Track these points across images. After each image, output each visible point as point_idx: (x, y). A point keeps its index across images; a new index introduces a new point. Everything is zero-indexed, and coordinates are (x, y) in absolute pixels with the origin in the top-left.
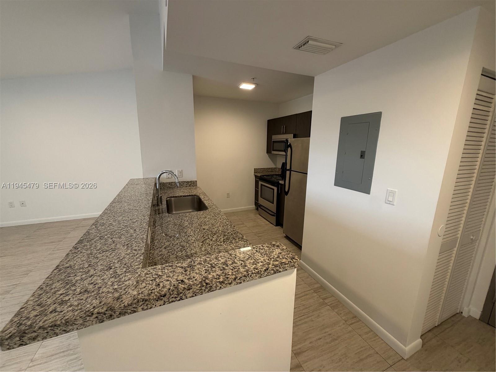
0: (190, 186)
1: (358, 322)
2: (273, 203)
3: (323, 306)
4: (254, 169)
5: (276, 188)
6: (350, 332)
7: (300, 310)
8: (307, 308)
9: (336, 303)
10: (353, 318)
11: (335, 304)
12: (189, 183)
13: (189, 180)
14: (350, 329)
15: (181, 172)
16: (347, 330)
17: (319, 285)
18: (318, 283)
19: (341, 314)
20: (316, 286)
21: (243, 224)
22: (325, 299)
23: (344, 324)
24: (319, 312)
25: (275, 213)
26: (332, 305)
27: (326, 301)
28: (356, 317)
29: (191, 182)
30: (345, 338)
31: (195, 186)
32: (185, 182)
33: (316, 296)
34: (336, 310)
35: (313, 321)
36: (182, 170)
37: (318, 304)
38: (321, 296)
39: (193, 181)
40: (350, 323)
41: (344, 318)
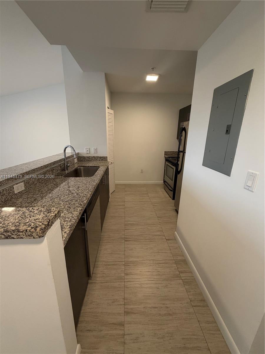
0: (102, 160)
1: (204, 306)
2: (172, 181)
3: (177, 279)
4: (165, 151)
5: (175, 168)
6: (189, 313)
7: (152, 275)
8: (160, 275)
9: (191, 280)
10: (201, 301)
11: (189, 280)
12: (102, 158)
13: (102, 156)
14: (191, 310)
15: (96, 150)
16: (187, 309)
17: (184, 258)
18: (183, 256)
19: (190, 292)
20: (180, 258)
21: (148, 194)
22: (182, 272)
23: (187, 303)
24: (169, 282)
25: (173, 188)
26: (185, 280)
27: (182, 275)
28: (204, 301)
29: (103, 157)
30: (181, 318)
31: (106, 160)
32: (99, 157)
33: (175, 266)
34: (187, 287)
35: (158, 288)
36: (97, 148)
37: (172, 275)
38: (179, 268)
39: (104, 157)
40: (195, 304)
41: (190, 297)
